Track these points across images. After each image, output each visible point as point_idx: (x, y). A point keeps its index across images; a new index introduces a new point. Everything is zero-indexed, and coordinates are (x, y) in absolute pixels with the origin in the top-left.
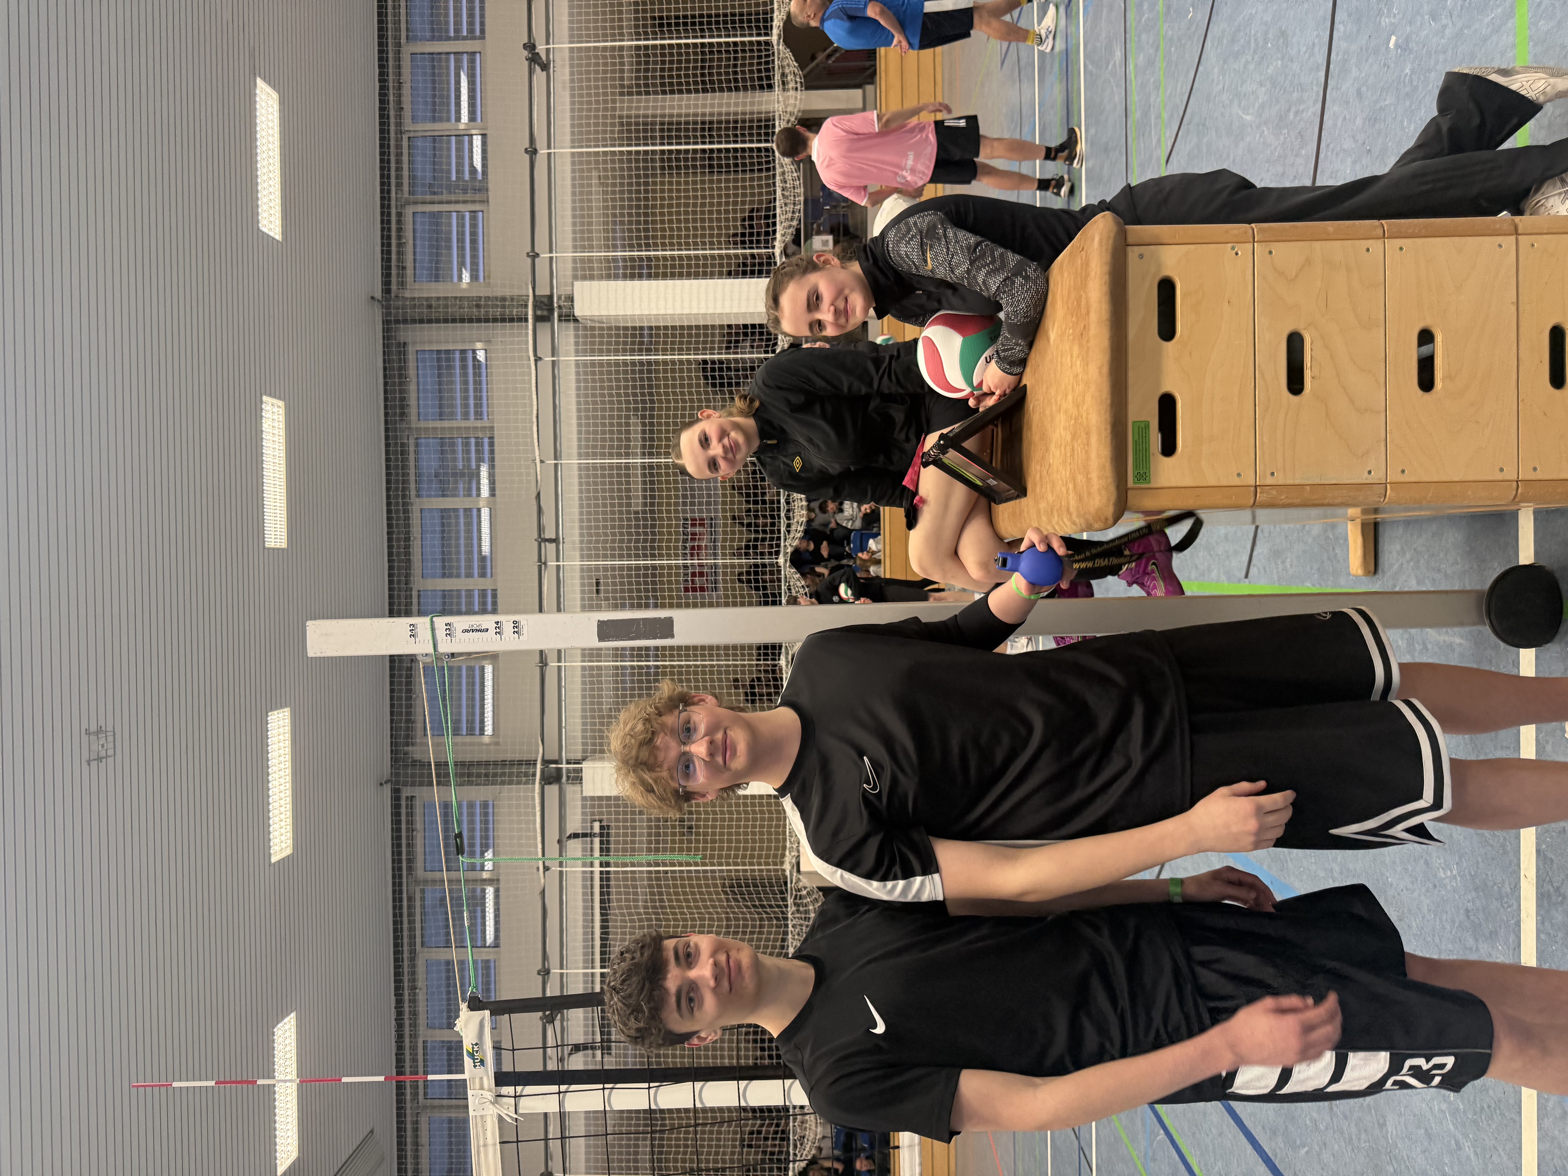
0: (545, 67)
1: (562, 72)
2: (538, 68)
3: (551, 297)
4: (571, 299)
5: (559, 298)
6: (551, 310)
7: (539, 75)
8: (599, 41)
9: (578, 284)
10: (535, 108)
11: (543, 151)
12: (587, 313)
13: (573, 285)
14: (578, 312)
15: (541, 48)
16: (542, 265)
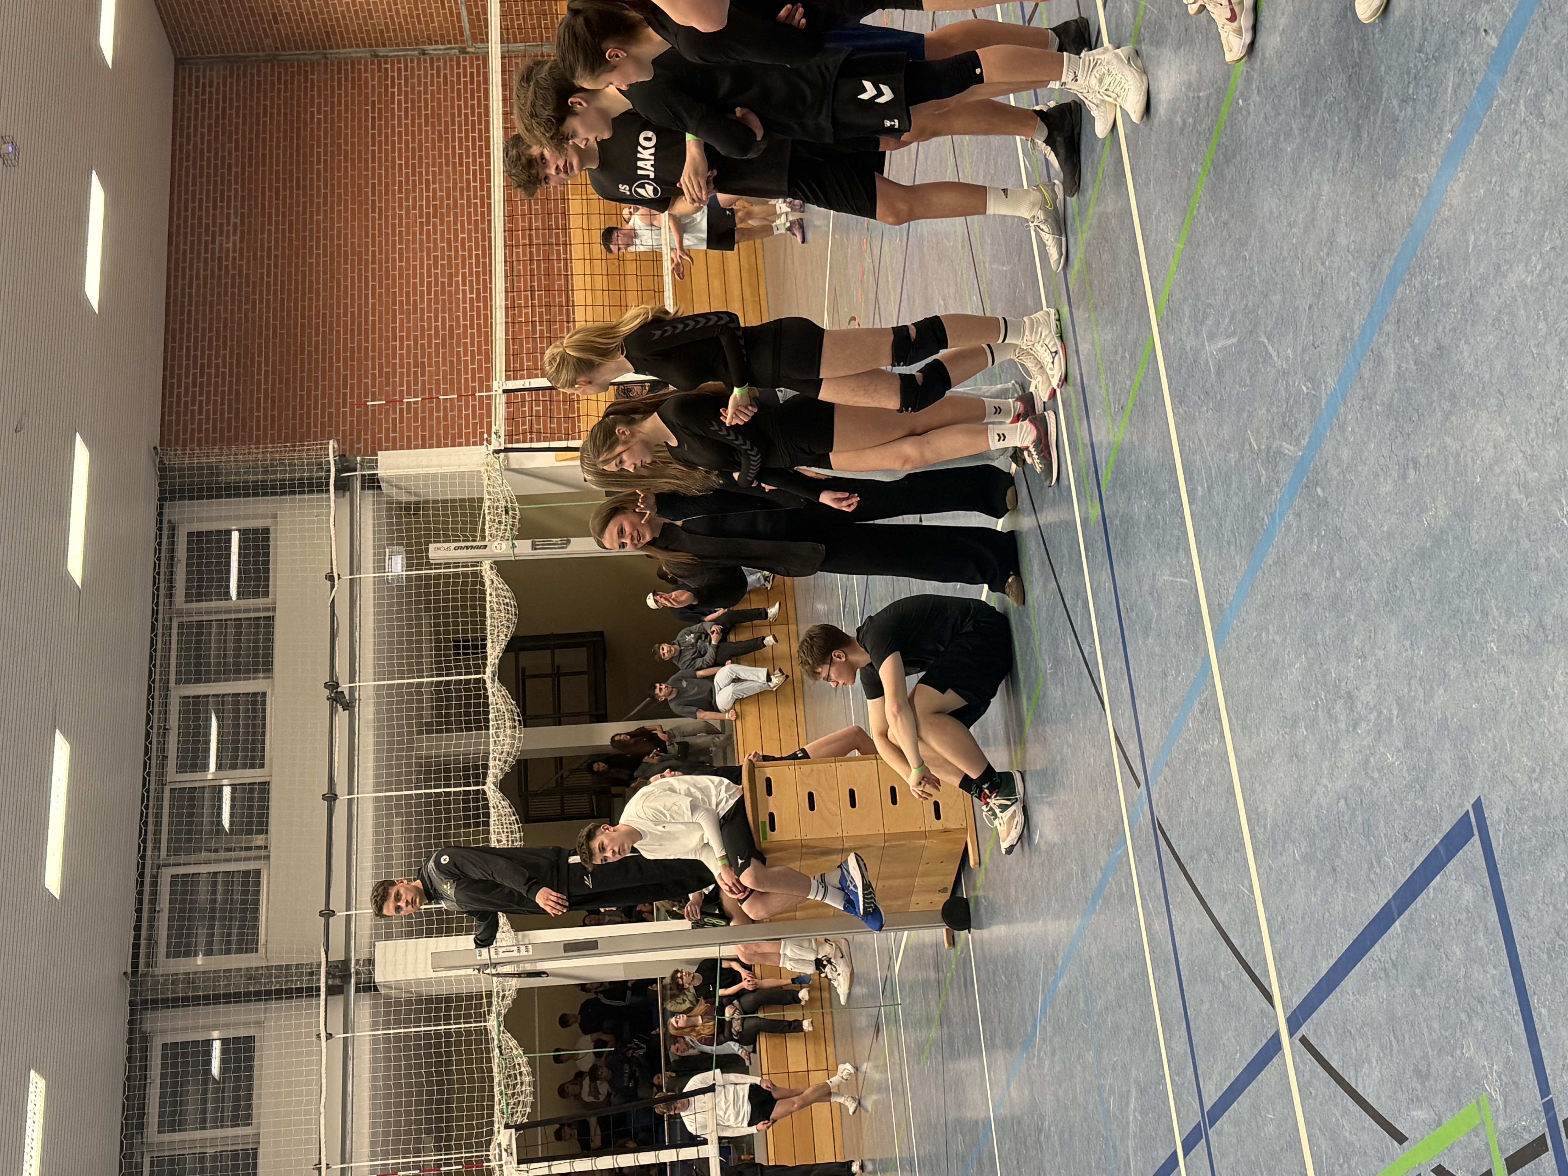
0: (348, 706)
1: (367, 711)
2: (340, 708)
3: (346, 962)
4: (371, 962)
5: (357, 962)
6: (346, 977)
7: (342, 716)
8: (414, 678)
9: (380, 945)
10: (336, 750)
11: (343, 797)
12: (390, 978)
13: (373, 946)
14: (379, 978)
15: (344, 687)
16: (337, 924)
